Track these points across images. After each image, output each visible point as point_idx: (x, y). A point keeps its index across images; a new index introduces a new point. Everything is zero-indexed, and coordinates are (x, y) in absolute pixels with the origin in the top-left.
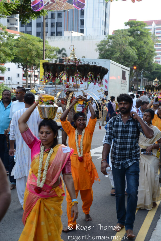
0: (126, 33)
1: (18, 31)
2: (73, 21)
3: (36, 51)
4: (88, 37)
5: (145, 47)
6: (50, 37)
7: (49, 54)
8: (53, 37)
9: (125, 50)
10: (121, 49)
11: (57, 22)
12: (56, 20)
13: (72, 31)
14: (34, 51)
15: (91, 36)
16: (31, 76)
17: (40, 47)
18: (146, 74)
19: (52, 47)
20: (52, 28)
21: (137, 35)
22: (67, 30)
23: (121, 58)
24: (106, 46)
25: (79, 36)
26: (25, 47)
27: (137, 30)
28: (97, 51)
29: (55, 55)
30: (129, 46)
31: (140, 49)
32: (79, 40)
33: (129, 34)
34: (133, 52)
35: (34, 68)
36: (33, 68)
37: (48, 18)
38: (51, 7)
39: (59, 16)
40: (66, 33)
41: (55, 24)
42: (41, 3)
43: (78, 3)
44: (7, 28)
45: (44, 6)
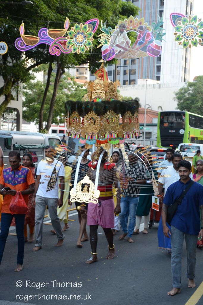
1: (87, 80)
2: (148, 68)
4: (164, 84)
6: (122, 87)
8: (126, 86)
11: (130, 70)
12: (129, 67)
13: (147, 78)
15: (169, 84)
19: (124, 97)
20: (125, 76)
22: (141, 78)
24: (186, 94)
25: (154, 84)
28: (175, 100)
32: (155, 89)
37: (120, 67)
38: (123, 56)
39: (133, 62)
40: (140, 82)
41: (128, 72)
42: (112, 51)
43: (153, 50)
44: (76, 78)
45: (116, 55)
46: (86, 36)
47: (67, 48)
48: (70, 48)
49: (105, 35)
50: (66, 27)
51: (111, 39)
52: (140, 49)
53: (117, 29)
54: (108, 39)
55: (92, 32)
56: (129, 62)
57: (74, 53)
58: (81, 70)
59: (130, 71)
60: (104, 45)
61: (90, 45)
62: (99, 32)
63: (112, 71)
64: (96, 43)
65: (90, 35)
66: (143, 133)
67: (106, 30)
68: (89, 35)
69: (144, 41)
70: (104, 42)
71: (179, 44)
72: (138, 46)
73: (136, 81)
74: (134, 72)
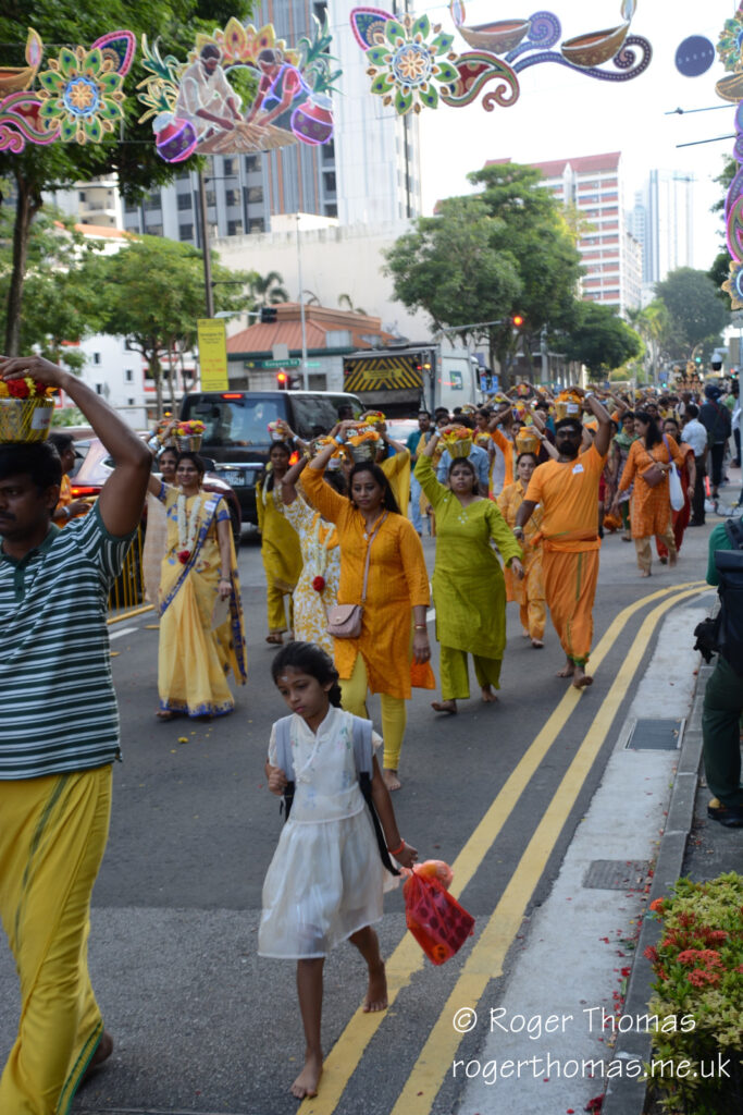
0: (477, 209)
1: (115, 227)
2: (298, 180)
3: (180, 288)
4: (352, 228)
5: (545, 249)
6: (224, 240)
7: (226, 296)
8: (236, 238)
9: (482, 263)
10: (466, 262)
11: (244, 188)
12: (241, 179)
13: (297, 212)
14: (174, 289)
15: (364, 225)
16: (172, 376)
17: (193, 276)
18: (556, 338)
19: (233, 272)
20: (232, 208)
21: (516, 211)
22: (282, 211)
23: (468, 292)
24: (417, 254)
25: (321, 227)
26: (144, 279)
27: (513, 196)
28: (386, 275)
29: (247, 298)
30: (493, 251)
31: (528, 258)
32: (324, 243)
33: (489, 208)
34: (506, 268)
35: (181, 348)
36: (177, 348)
37: (214, 179)
38: (221, 145)
39: (251, 165)
40: (278, 223)
41: (238, 195)
42: (187, 133)
43: (310, 123)
44: (80, 220)
45: (199, 142)
46: (99, 88)
47: (43, 127)
48: (53, 127)
49: (161, 81)
50: (33, 60)
51: (178, 95)
52: (273, 123)
53: (193, 62)
54: (168, 94)
55: (118, 74)
56: (239, 165)
57: (68, 141)
58: (95, 197)
59: (246, 191)
60: (161, 115)
61: (116, 115)
62: (140, 73)
63: (190, 195)
64: (132, 110)
65: (113, 82)
66: (301, 378)
67: (160, 65)
68: (109, 85)
69: (279, 96)
70: (155, 102)
71: (386, 103)
73: (266, 222)
74: (258, 194)
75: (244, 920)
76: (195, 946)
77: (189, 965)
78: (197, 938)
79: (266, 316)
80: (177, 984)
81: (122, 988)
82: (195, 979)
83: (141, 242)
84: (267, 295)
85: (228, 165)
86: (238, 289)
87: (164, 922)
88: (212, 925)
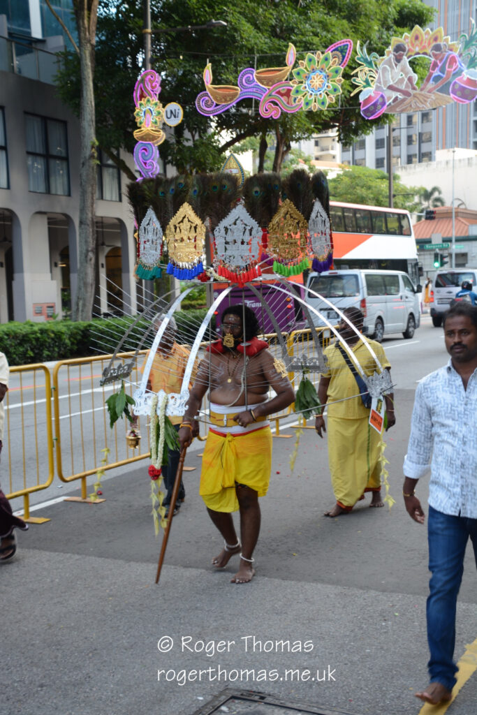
1: (336, 161)
2: (456, 126)
3: (374, 198)
6: (404, 167)
7: (403, 203)
8: (412, 165)
11: (419, 133)
12: (418, 128)
13: (454, 148)
17: (382, 190)
19: (408, 188)
20: (411, 146)
22: (443, 148)
25: (470, 156)
26: (350, 194)
29: (417, 204)
32: (471, 166)
37: (400, 128)
38: (403, 107)
39: (425, 118)
40: (440, 155)
41: (415, 138)
42: (381, 100)
43: (463, 89)
44: (314, 158)
45: (388, 106)
46: (328, 76)
47: (293, 103)
48: (299, 102)
49: (367, 69)
50: (289, 62)
51: (377, 77)
52: (438, 91)
53: (388, 55)
54: (371, 76)
55: (340, 67)
56: (417, 118)
57: (306, 110)
58: (324, 143)
59: (420, 135)
60: (364, 90)
61: (337, 92)
62: (354, 65)
63: (383, 139)
65: (337, 72)
66: (450, 255)
67: (367, 59)
68: (335, 74)
69: (444, 74)
70: (362, 82)
72: (431, 85)
73: (433, 155)
74: (428, 136)
75: (385, 598)
76: (353, 611)
77: (349, 622)
78: (355, 607)
79: (428, 216)
80: (341, 633)
81: (307, 631)
82: (352, 631)
83: (351, 170)
84: (431, 202)
85: (410, 119)
86: (411, 199)
87: (335, 594)
88: (365, 599)
